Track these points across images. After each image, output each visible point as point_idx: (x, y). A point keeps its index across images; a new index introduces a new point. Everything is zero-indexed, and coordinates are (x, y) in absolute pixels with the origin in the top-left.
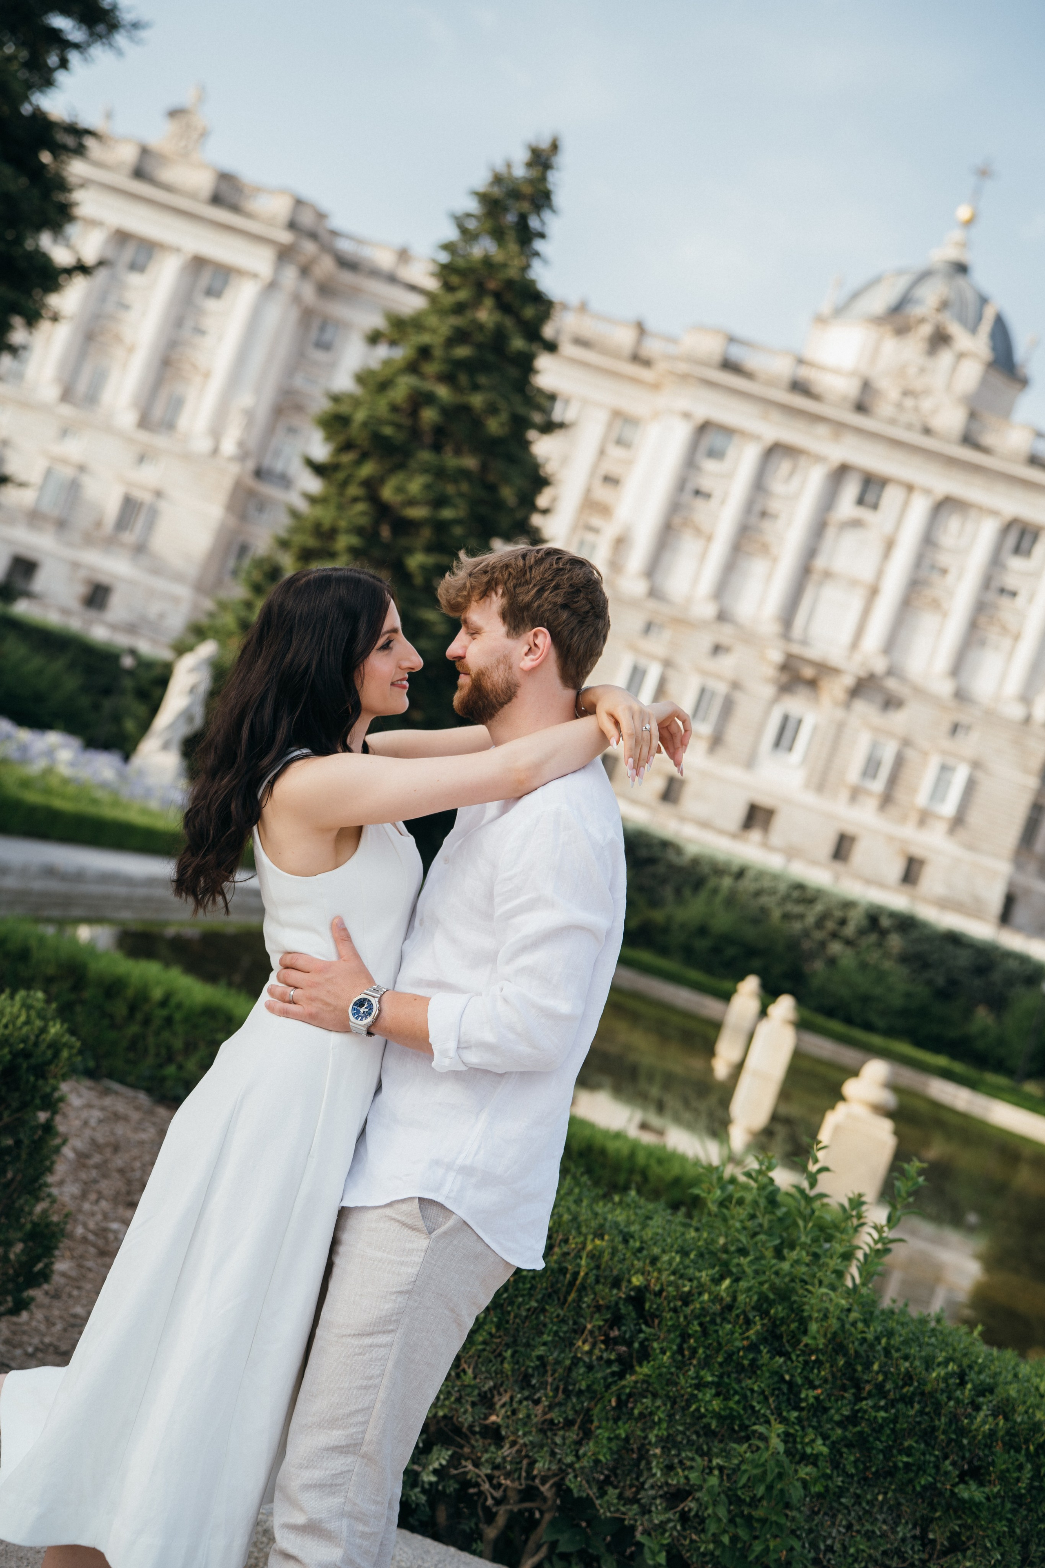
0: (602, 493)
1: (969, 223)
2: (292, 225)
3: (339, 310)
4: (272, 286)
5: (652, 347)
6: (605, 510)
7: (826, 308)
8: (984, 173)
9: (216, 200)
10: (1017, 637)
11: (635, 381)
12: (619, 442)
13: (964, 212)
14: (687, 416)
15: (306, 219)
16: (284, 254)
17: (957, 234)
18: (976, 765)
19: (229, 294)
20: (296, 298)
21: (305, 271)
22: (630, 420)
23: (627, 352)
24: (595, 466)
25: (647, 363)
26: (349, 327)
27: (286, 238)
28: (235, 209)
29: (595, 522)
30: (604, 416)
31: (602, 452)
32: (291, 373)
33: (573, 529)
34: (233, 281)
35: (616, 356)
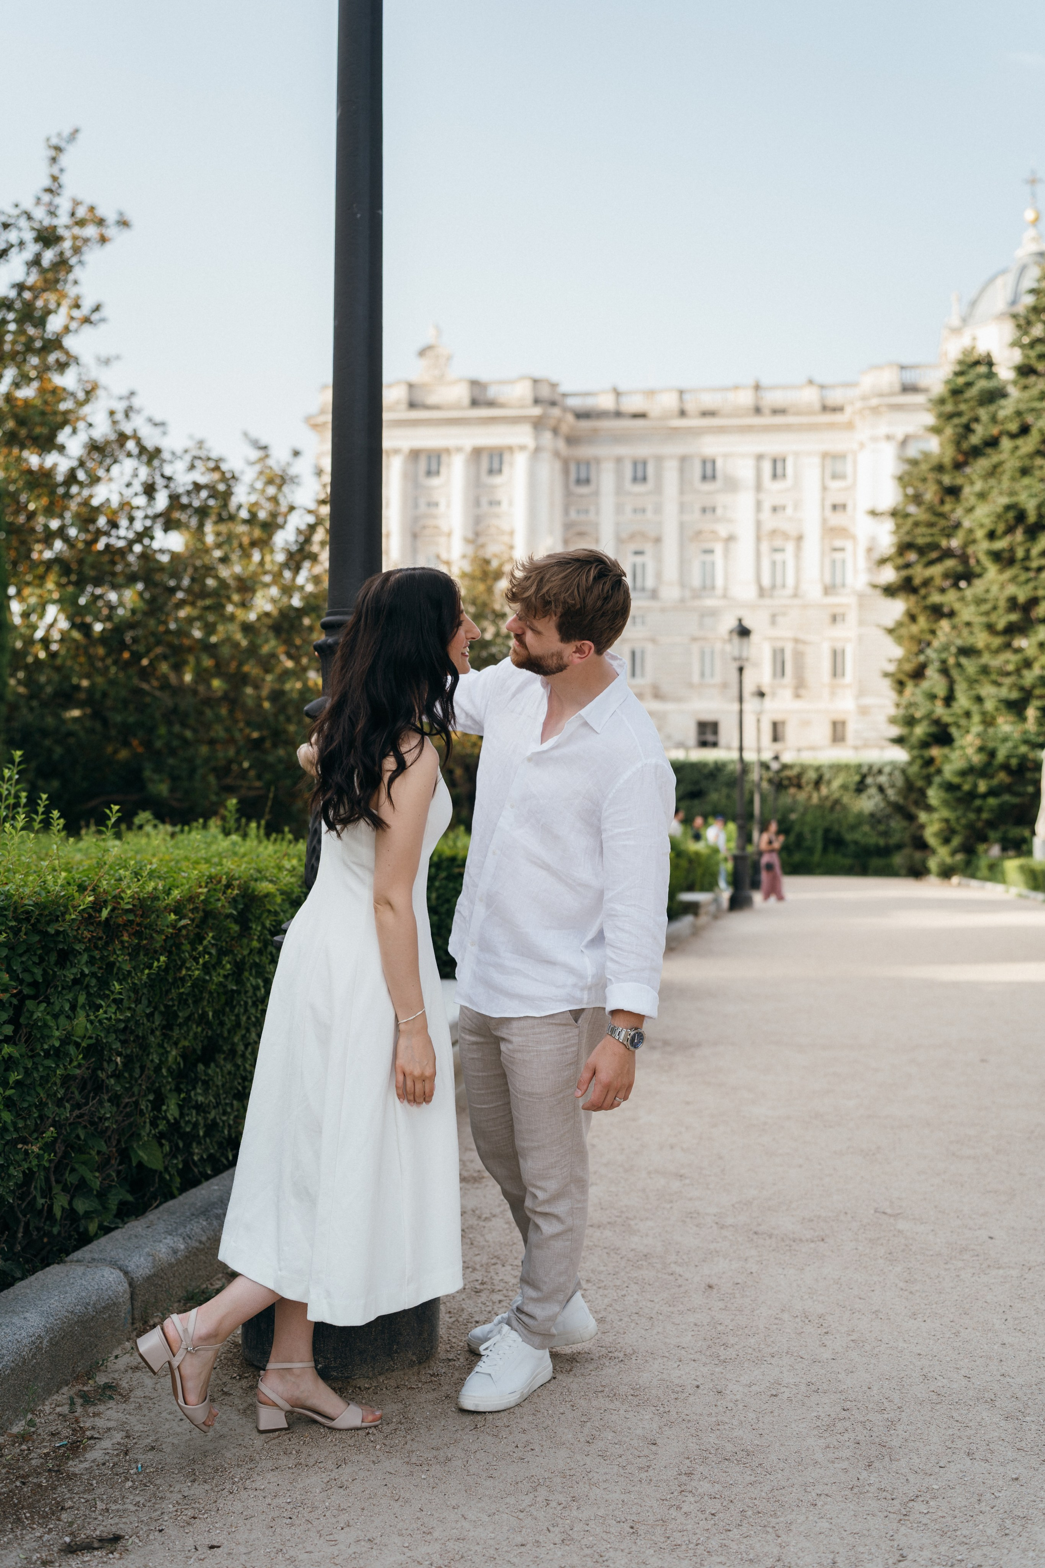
0: (836, 519)
1: (1036, 222)
2: (537, 401)
3: (585, 451)
4: (537, 450)
5: (835, 397)
6: (842, 532)
7: (955, 321)
8: (1033, 182)
9: (475, 403)
11: (831, 426)
12: (834, 477)
13: (1030, 215)
14: (888, 438)
15: (545, 392)
16: (538, 424)
17: (1031, 232)
19: (506, 468)
20: (557, 454)
21: (555, 431)
22: (838, 457)
23: (817, 406)
24: (823, 500)
25: (837, 409)
26: (598, 461)
27: (537, 411)
28: (491, 404)
29: (838, 543)
30: (816, 460)
31: (824, 488)
32: (566, 511)
33: (823, 554)
34: (507, 457)
35: (811, 413)
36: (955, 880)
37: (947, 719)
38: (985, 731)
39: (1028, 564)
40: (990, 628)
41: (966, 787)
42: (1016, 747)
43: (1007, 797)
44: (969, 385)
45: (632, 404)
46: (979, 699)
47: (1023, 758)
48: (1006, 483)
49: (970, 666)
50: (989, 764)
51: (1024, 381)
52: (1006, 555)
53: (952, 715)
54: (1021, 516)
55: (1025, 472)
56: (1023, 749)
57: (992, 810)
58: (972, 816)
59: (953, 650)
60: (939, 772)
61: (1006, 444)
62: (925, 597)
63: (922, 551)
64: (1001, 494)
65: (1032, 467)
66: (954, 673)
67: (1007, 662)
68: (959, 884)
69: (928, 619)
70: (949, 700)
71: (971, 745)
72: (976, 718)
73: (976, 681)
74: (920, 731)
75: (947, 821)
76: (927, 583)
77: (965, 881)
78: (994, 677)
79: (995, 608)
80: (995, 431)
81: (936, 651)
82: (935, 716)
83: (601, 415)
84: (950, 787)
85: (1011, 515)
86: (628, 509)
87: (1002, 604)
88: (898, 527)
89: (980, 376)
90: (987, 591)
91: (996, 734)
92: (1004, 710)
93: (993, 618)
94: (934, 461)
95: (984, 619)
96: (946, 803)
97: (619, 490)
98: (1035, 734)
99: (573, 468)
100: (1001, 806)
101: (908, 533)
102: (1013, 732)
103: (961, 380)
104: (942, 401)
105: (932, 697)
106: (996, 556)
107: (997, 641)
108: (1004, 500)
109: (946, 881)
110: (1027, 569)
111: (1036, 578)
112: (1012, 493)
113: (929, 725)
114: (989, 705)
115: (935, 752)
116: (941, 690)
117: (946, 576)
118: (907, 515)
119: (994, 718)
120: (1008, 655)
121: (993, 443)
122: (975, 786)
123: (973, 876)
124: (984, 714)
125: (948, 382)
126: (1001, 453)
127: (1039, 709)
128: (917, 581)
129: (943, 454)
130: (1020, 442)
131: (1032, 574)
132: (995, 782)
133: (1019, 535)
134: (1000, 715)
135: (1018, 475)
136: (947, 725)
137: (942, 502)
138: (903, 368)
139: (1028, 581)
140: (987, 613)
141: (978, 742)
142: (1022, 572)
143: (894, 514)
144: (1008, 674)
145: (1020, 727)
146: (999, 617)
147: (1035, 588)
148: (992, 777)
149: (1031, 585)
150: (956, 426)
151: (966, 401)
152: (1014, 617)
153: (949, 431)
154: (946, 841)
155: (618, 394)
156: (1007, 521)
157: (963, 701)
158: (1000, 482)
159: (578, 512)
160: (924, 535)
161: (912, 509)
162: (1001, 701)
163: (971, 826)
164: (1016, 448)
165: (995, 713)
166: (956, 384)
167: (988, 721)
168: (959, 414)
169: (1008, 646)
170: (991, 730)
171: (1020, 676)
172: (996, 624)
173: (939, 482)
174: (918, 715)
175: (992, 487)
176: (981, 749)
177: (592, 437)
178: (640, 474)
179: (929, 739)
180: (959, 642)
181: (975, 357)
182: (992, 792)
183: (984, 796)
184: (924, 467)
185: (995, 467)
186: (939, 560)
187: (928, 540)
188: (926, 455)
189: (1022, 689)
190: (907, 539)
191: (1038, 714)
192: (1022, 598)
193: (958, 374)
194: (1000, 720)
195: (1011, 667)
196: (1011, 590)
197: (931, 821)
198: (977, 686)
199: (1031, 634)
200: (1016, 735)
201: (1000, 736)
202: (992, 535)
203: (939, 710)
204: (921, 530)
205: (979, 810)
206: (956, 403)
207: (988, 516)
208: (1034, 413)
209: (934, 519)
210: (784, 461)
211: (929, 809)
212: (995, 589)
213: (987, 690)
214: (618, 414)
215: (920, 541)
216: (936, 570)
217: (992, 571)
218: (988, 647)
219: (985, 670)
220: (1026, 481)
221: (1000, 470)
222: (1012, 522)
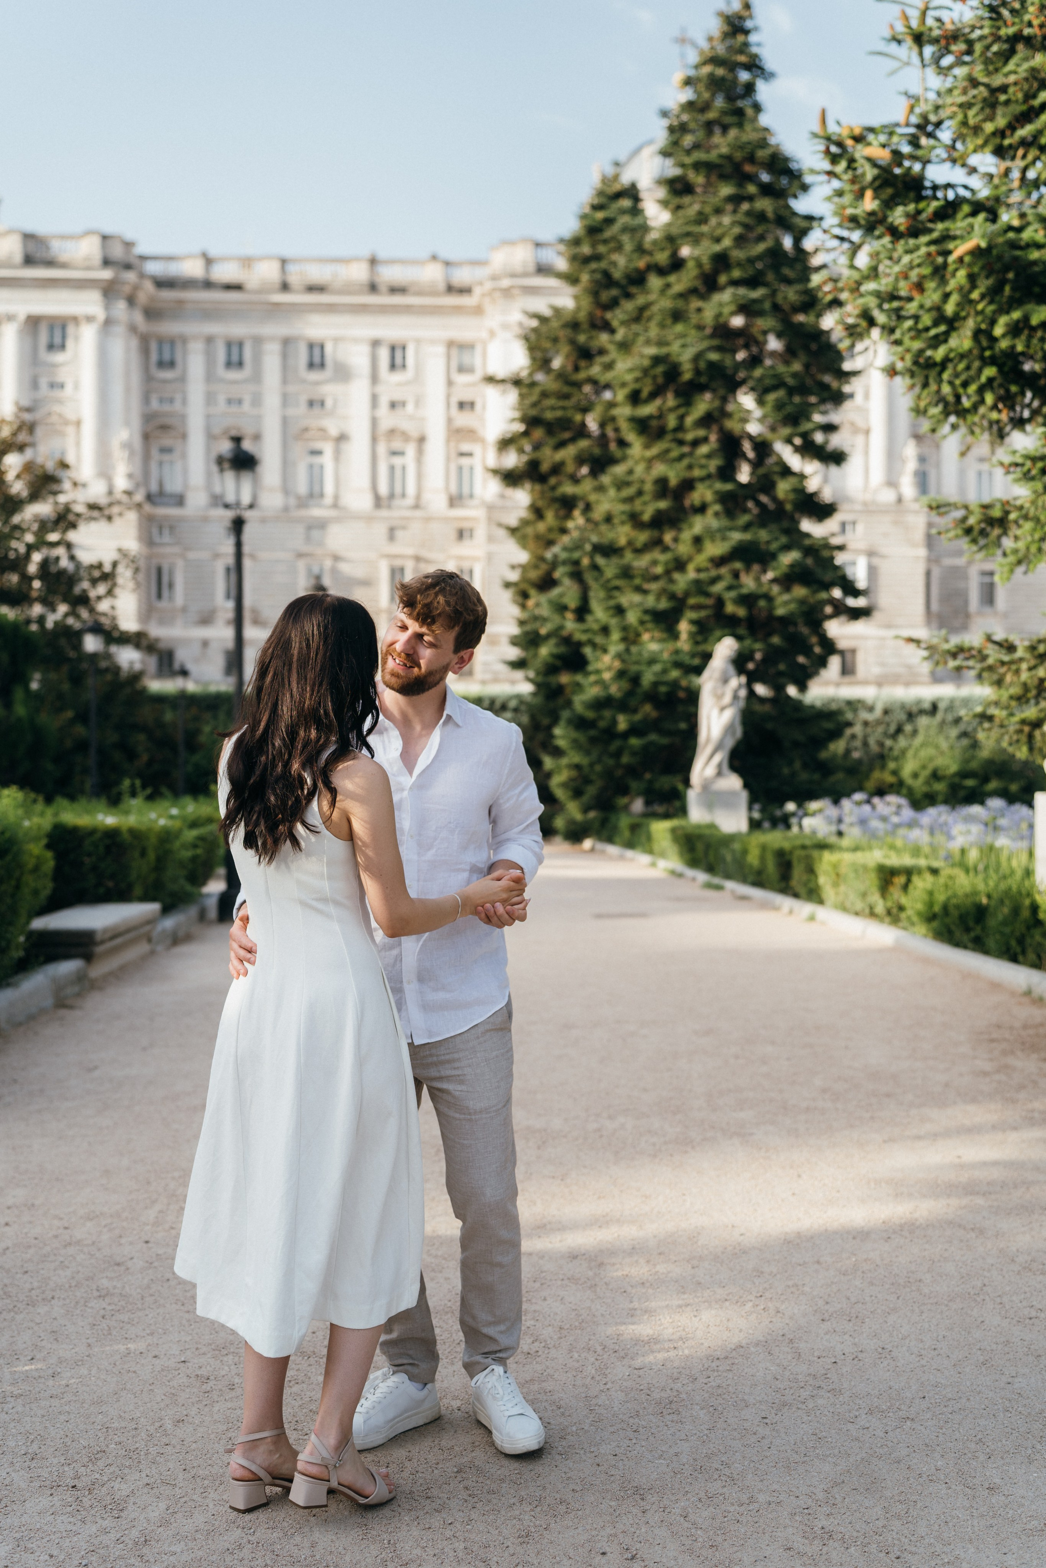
0: (463, 419)
2: (107, 262)
3: (169, 328)
4: (108, 322)
5: (462, 276)
6: (469, 434)
9: (29, 261)
10: (867, 432)
11: (458, 310)
12: (461, 369)
15: (117, 252)
16: (109, 291)
18: (871, 554)
19: (70, 344)
20: (132, 328)
21: (131, 301)
22: (465, 347)
23: (442, 286)
24: (448, 396)
25: (465, 291)
26: (184, 340)
27: (107, 274)
28: (50, 263)
29: (465, 447)
30: (441, 350)
31: (450, 383)
32: (146, 398)
33: (448, 459)
34: (71, 329)
35: (433, 293)
36: (588, 843)
37: (579, 637)
38: (627, 650)
39: (680, 436)
40: (634, 519)
41: (602, 724)
42: (665, 671)
43: (653, 737)
44: (609, 221)
45: (224, 272)
46: (620, 611)
47: (675, 684)
48: (654, 331)
49: (610, 568)
50: (630, 694)
51: (677, 201)
52: (654, 423)
53: (586, 631)
54: (672, 372)
55: (677, 316)
56: (675, 674)
57: (634, 754)
58: (611, 762)
59: (588, 547)
60: (569, 703)
61: (655, 282)
62: (553, 488)
63: (551, 428)
64: (648, 342)
65: (686, 311)
66: (589, 577)
67: (655, 563)
68: (592, 850)
69: (557, 516)
70: (582, 611)
71: (609, 669)
72: (616, 636)
73: (617, 588)
74: (544, 651)
75: (577, 767)
76: (557, 469)
77: (600, 846)
78: (637, 581)
79: (640, 493)
80: (641, 264)
81: (565, 549)
82: (565, 633)
83: (188, 284)
84: (580, 723)
85: (660, 370)
86: (221, 399)
87: (648, 487)
88: (522, 396)
89: (623, 212)
90: (630, 472)
91: (640, 654)
92: (650, 625)
93: (638, 505)
94: (568, 317)
95: (626, 507)
96: (576, 745)
97: (210, 377)
98: (688, 653)
99: (154, 346)
100: (645, 748)
101: (534, 405)
102: (661, 652)
103: (600, 215)
104: (576, 242)
105: (561, 608)
106: (642, 425)
107: (642, 537)
108: (652, 351)
109: (577, 847)
110: (681, 443)
111: (691, 454)
112: (661, 343)
113: (557, 645)
114: (632, 617)
115: (565, 679)
116: (572, 601)
117: (580, 460)
118: (533, 384)
119: (638, 635)
120: (656, 554)
121: (638, 279)
122: (614, 722)
123: (610, 840)
124: (625, 629)
125: (584, 217)
126: (648, 293)
127: (693, 622)
128: (545, 467)
129: (578, 309)
130: (672, 278)
131: (686, 449)
132: (638, 717)
133: (671, 400)
134: (647, 630)
135: (669, 321)
136: (580, 644)
137: (577, 369)
138: (538, 245)
139: (681, 457)
140: (630, 500)
141: (617, 664)
142: (673, 445)
143: (517, 382)
144: (656, 578)
145: (670, 646)
146: (645, 503)
147: (690, 467)
148: (635, 711)
149: (685, 462)
150: (593, 271)
151: (605, 242)
152: (663, 505)
153: (585, 278)
154: (577, 793)
155: (209, 261)
156: (654, 377)
157: (599, 613)
158: (646, 330)
159: (161, 400)
160: (553, 408)
161: (540, 377)
162: (646, 612)
163: (608, 774)
164: (668, 286)
165: (640, 629)
166: (594, 220)
167: (630, 638)
168: (597, 257)
169: (657, 543)
170: (634, 649)
171: (672, 581)
172: (642, 513)
173: (572, 342)
174: (543, 631)
175: (637, 335)
176: (621, 674)
177: (177, 311)
178: (235, 358)
179: (558, 663)
180: (595, 539)
181: (617, 187)
182: (634, 731)
183: (626, 735)
184: (555, 324)
185: (642, 309)
186: (573, 440)
187: (559, 414)
188: (557, 311)
189: (672, 597)
190: (533, 412)
191: (694, 629)
192: (673, 481)
193: (596, 208)
194: (646, 637)
195: (659, 570)
196: (660, 469)
197: (559, 769)
198: (616, 593)
199: (684, 526)
200: (666, 656)
201: (646, 655)
202: (635, 398)
203: (570, 624)
204: (551, 402)
205: (618, 754)
206: (593, 245)
207: (631, 370)
208: (690, 239)
209: (566, 389)
210: (404, 348)
211: (557, 752)
212: (640, 469)
213: (628, 599)
214: (208, 284)
215: (549, 415)
216: (568, 453)
217: (637, 447)
218: (630, 543)
219: (626, 573)
220: (679, 328)
221: (647, 314)
222: (660, 380)
